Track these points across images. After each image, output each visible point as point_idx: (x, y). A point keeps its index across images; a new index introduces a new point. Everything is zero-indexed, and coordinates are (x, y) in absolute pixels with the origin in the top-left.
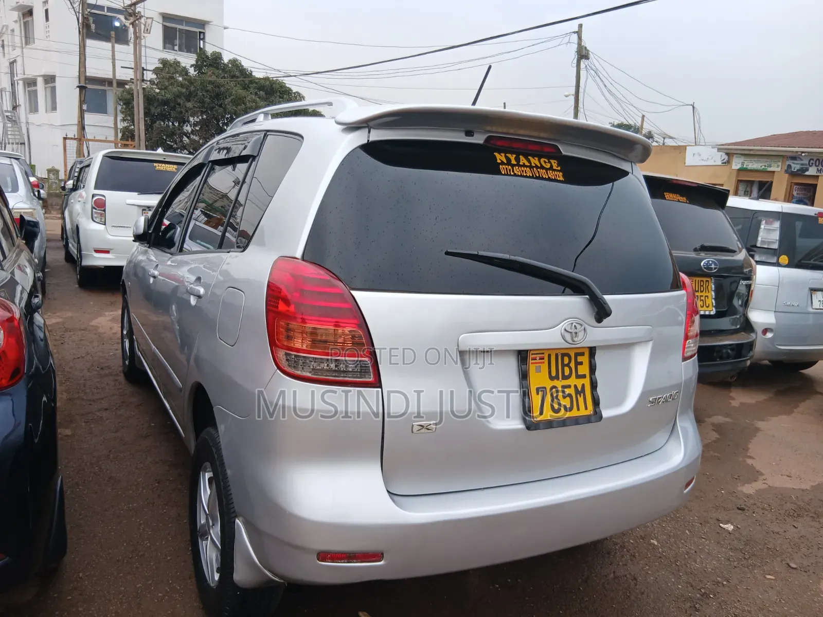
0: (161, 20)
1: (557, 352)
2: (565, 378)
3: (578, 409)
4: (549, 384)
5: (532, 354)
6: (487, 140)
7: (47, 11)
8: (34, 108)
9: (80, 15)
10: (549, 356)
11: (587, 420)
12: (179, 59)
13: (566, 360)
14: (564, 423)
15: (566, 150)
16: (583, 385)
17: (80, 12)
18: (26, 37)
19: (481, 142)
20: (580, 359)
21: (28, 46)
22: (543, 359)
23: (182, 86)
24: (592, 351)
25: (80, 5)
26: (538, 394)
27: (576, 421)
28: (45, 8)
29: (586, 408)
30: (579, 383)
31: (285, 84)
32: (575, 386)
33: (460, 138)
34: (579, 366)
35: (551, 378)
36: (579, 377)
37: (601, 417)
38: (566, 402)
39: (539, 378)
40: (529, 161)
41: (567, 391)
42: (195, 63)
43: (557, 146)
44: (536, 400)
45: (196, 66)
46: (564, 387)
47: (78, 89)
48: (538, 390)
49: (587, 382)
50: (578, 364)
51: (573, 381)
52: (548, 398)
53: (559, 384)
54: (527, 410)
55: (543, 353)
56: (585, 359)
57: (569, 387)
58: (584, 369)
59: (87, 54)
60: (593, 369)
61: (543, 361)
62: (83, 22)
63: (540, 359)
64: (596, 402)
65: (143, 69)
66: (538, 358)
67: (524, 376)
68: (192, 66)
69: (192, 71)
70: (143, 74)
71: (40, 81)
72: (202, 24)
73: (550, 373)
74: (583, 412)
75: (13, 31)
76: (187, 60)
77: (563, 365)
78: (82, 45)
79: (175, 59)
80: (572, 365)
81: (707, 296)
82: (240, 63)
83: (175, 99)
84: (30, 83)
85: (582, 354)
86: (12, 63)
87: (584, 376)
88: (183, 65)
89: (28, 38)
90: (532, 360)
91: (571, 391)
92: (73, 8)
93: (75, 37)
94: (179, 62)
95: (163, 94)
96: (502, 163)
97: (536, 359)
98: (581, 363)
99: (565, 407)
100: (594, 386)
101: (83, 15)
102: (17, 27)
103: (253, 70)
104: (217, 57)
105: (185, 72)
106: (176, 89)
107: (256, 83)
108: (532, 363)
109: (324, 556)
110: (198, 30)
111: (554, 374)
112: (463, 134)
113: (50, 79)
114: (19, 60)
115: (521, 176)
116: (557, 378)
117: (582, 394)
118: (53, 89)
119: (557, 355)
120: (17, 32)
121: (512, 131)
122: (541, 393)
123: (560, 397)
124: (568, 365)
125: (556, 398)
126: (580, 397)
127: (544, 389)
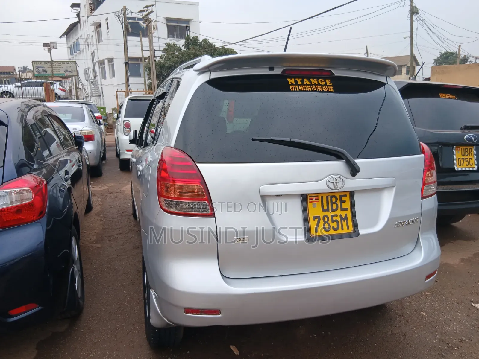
0: (165, 21)
1: (327, 195)
2: (333, 210)
3: (343, 229)
4: (322, 214)
5: (310, 197)
6: (283, 72)
7: (107, 24)
8: (104, 77)
9: (123, 23)
10: (322, 198)
11: (349, 235)
12: (176, 42)
13: (334, 200)
14: (333, 237)
15: (337, 73)
16: (346, 215)
17: (123, 22)
18: (98, 39)
19: (279, 73)
20: (343, 199)
21: (100, 44)
22: (318, 199)
23: (178, 57)
24: (352, 194)
25: (123, 18)
26: (314, 220)
27: (341, 236)
28: (107, 22)
29: (348, 229)
30: (343, 213)
31: (234, 50)
32: (341, 215)
33: (266, 72)
34: (343, 203)
35: (324, 210)
36: (342, 209)
37: (358, 234)
38: (335, 225)
39: (315, 210)
40: (310, 82)
41: (335, 218)
42: (184, 44)
43: (331, 71)
44: (313, 224)
45: (185, 46)
46: (332, 216)
47: (125, 64)
48: (315, 218)
49: (349, 213)
50: (342, 202)
51: (339, 212)
52: (322, 222)
53: (329, 214)
54: (307, 230)
55: (318, 196)
56: (347, 199)
57: (336, 216)
58: (347, 205)
59: (128, 45)
60: (353, 205)
62: (125, 27)
63: (315, 199)
64: (355, 225)
65: (155, 50)
66: (314, 199)
67: (305, 209)
68: (183, 46)
69: (183, 49)
70: (154, 53)
71: (106, 61)
72: (188, 21)
73: (323, 207)
74: (346, 231)
75: (92, 36)
76: (180, 43)
77: (332, 203)
78: (125, 40)
79: (174, 43)
80: (338, 202)
81: (471, 158)
82: (209, 41)
83: (175, 65)
84: (102, 63)
85: (345, 196)
86: (93, 53)
87: (347, 209)
88: (178, 46)
89: (99, 40)
90: (310, 200)
91: (338, 218)
92: (120, 20)
93: (121, 36)
94: (176, 44)
95: (168, 63)
96: (292, 84)
97: (313, 200)
98: (345, 201)
99: (333, 227)
100: (354, 215)
101: (125, 24)
102: (94, 34)
103: (215, 44)
104: (196, 39)
105: (179, 49)
106: (175, 60)
107: (218, 51)
108: (310, 202)
109: (188, 310)
110: (185, 25)
111: (325, 208)
112: (268, 70)
113: (111, 60)
114: (96, 51)
115: (304, 91)
116: (328, 210)
117: (345, 220)
118: (113, 65)
119: (327, 197)
120: (94, 37)
121: (301, 65)
122: (317, 220)
123: (330, 222)
124: (335, 203)
125: (327, 222)
126: (344, 222)
127: (318, 217)
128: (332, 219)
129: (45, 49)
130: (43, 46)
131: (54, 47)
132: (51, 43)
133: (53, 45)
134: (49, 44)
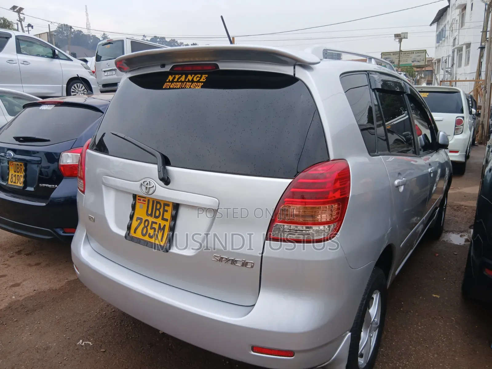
1: (154, 199)
2: (155, 217)
4: (145, 217)
5: (138, 196)
7: (472, 4)
8: (460, 66)
10: (149, 201)
13: (158, 206)
14: (147, 244)
16: (165, 226)
18: (462, 23)
19: (168, 70)
20: (166, 208)
21: (462, 28)
22: (145, 201)
29: (162, 241)
30: (163, 223)
32: (160, 224)
34: (165, 213)
35: (147, 214)
36: (163, 219)
37: (169, 250)
38: (151, 232)
39: (141, 212)
41: (154, 226)
44: (135, 224)
46: (153, 222)
47: (479, 49)
48: (138, 219)
49: (167, 224)
50: (164, 211)
52: (142, 226)
53: (151, 219)
54: (129, 228)
55: (145, 198)
56: (170, 209)
57: (156, 223)
58: (168, 216)
60: (174, 218)
61: (144, 202)
63: (143, 201)
66: (142, 200)
67: (134, 207)
71: (464, 47)
73: (147, 211)
75: (457, 21)
77: (156, 209)
80: (161, 211)
84: (460, 50)
85: (168, 205)
86: (455, 39)
87: (166, 220)
89: (462, 24)
90: (138, 200)
91: (156, 226)
97: (140, 200)
98: (167, 211)
99: (150, 234)
100: (172, 229)
102: (458, 18)
108: (138, 202)
111: (149, 212)
113: (468, 45)
114: (457, 37)
116: (151, 215)
118: (469, 53)
119: (153, 202)
120: (458, 21)
122: (139, 221)
123: (149, 227)
124: (159, 210)
125: (147, 227)
126: (161, 232)
127: (141, 219)
128: (152, 225)
129: (396, 40)
130: (394, 37)
131: (404, 37)
132: (402, 33)
133: (404, 35)
134: (400, 34)
